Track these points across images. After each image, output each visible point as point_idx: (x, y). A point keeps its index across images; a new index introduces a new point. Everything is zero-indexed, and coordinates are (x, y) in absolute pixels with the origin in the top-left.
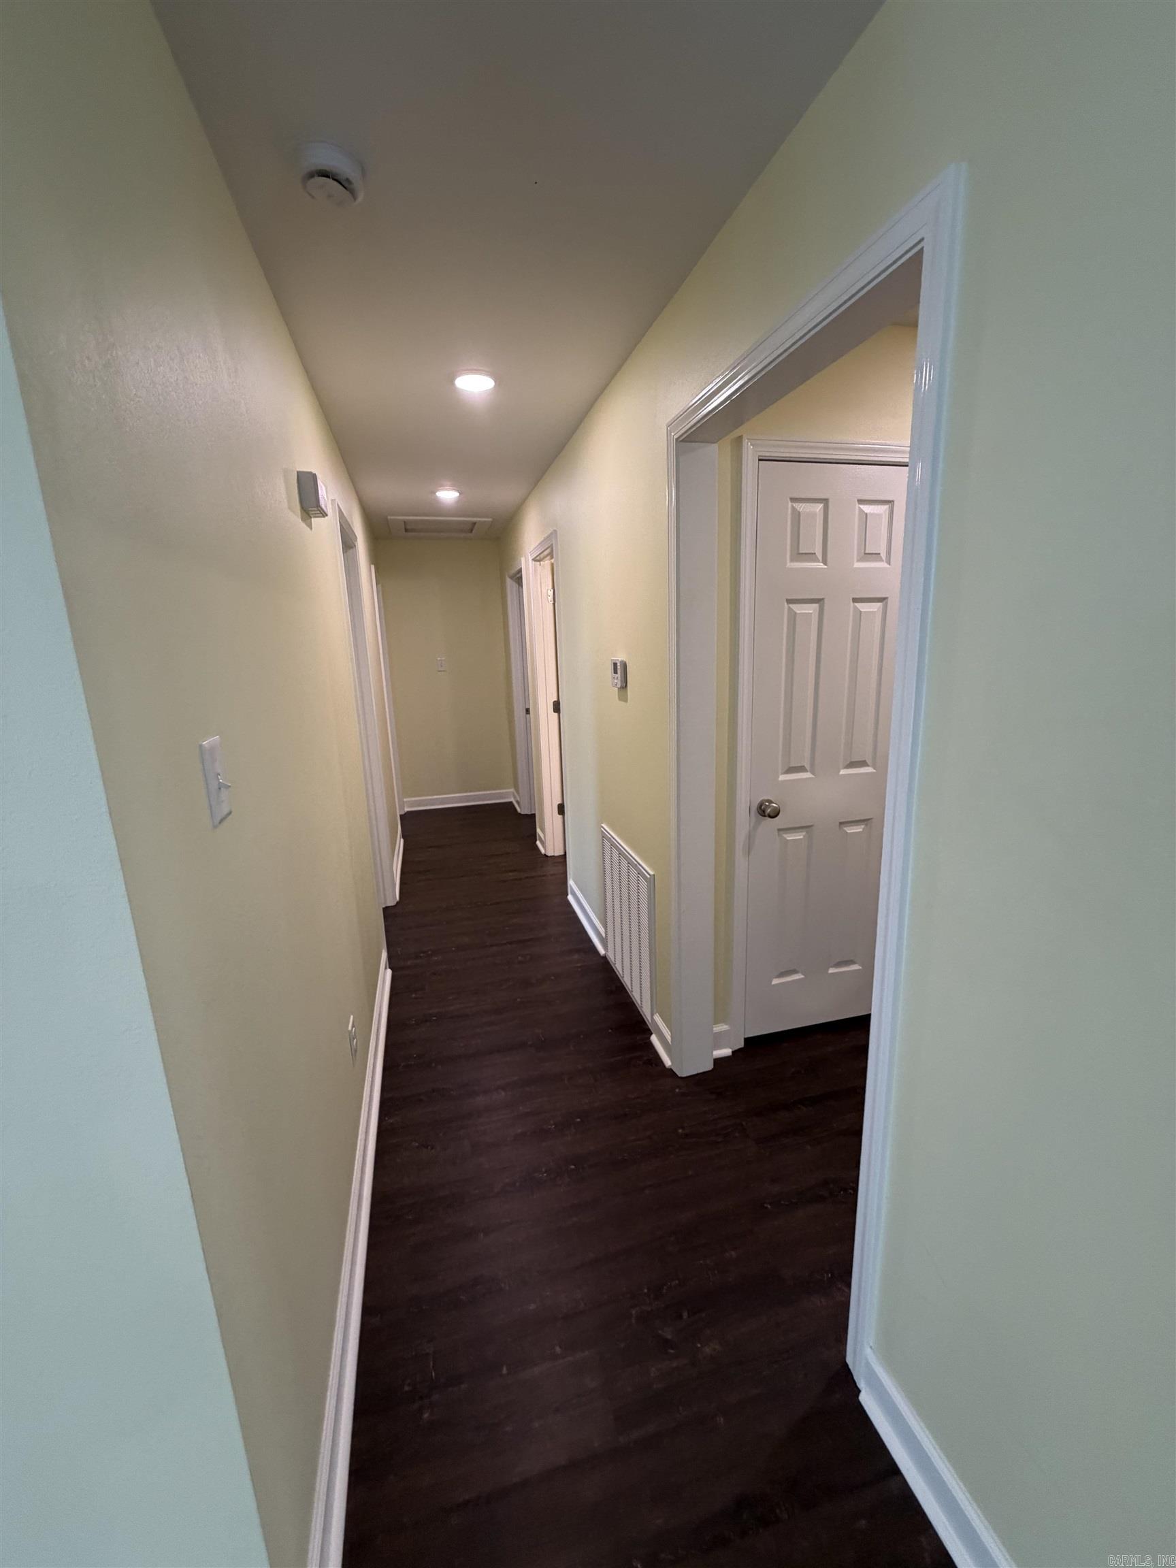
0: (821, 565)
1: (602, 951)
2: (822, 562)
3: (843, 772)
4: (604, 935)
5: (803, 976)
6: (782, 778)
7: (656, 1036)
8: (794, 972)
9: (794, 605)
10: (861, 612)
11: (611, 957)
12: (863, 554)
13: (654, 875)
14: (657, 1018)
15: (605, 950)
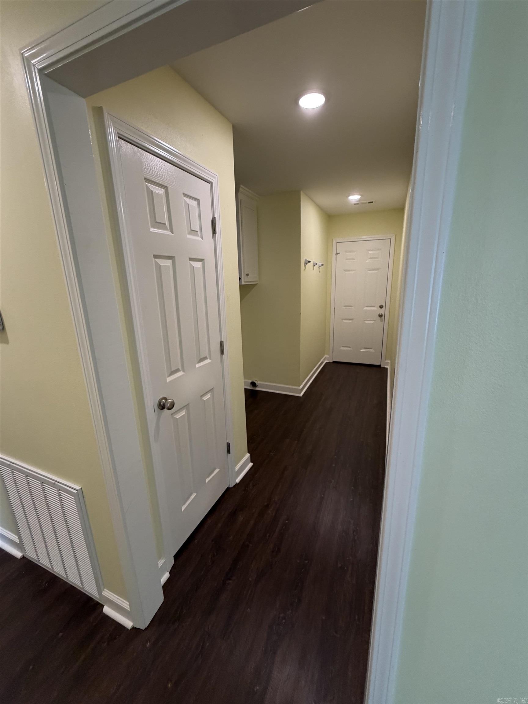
0: (168, 233)
1: (18, 554)
2: (170, 231)
3: (198, 366)
4: (17, 541)
5: (196, 494)
6: (169, 379)
7: (109, 607)
8: (191, 494)
9: (158, 259)
10: (194, 267)
11: (31, 555)
12: (190, 230)
13: (81, 488)
14: (107, 593)
15: (22, 552)
